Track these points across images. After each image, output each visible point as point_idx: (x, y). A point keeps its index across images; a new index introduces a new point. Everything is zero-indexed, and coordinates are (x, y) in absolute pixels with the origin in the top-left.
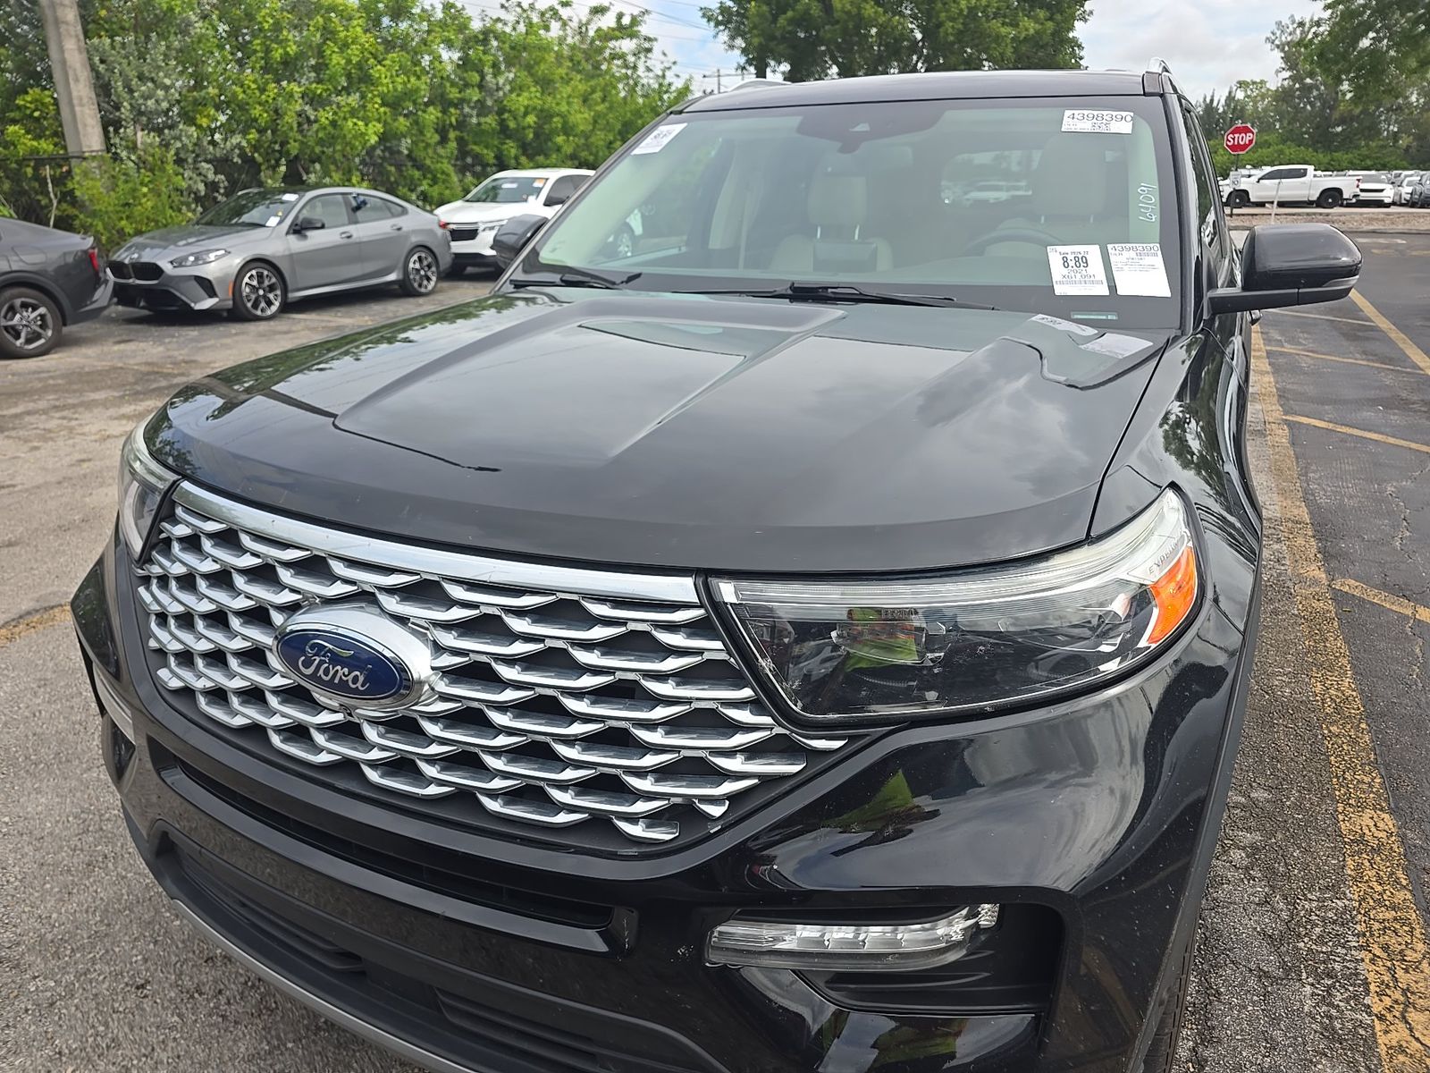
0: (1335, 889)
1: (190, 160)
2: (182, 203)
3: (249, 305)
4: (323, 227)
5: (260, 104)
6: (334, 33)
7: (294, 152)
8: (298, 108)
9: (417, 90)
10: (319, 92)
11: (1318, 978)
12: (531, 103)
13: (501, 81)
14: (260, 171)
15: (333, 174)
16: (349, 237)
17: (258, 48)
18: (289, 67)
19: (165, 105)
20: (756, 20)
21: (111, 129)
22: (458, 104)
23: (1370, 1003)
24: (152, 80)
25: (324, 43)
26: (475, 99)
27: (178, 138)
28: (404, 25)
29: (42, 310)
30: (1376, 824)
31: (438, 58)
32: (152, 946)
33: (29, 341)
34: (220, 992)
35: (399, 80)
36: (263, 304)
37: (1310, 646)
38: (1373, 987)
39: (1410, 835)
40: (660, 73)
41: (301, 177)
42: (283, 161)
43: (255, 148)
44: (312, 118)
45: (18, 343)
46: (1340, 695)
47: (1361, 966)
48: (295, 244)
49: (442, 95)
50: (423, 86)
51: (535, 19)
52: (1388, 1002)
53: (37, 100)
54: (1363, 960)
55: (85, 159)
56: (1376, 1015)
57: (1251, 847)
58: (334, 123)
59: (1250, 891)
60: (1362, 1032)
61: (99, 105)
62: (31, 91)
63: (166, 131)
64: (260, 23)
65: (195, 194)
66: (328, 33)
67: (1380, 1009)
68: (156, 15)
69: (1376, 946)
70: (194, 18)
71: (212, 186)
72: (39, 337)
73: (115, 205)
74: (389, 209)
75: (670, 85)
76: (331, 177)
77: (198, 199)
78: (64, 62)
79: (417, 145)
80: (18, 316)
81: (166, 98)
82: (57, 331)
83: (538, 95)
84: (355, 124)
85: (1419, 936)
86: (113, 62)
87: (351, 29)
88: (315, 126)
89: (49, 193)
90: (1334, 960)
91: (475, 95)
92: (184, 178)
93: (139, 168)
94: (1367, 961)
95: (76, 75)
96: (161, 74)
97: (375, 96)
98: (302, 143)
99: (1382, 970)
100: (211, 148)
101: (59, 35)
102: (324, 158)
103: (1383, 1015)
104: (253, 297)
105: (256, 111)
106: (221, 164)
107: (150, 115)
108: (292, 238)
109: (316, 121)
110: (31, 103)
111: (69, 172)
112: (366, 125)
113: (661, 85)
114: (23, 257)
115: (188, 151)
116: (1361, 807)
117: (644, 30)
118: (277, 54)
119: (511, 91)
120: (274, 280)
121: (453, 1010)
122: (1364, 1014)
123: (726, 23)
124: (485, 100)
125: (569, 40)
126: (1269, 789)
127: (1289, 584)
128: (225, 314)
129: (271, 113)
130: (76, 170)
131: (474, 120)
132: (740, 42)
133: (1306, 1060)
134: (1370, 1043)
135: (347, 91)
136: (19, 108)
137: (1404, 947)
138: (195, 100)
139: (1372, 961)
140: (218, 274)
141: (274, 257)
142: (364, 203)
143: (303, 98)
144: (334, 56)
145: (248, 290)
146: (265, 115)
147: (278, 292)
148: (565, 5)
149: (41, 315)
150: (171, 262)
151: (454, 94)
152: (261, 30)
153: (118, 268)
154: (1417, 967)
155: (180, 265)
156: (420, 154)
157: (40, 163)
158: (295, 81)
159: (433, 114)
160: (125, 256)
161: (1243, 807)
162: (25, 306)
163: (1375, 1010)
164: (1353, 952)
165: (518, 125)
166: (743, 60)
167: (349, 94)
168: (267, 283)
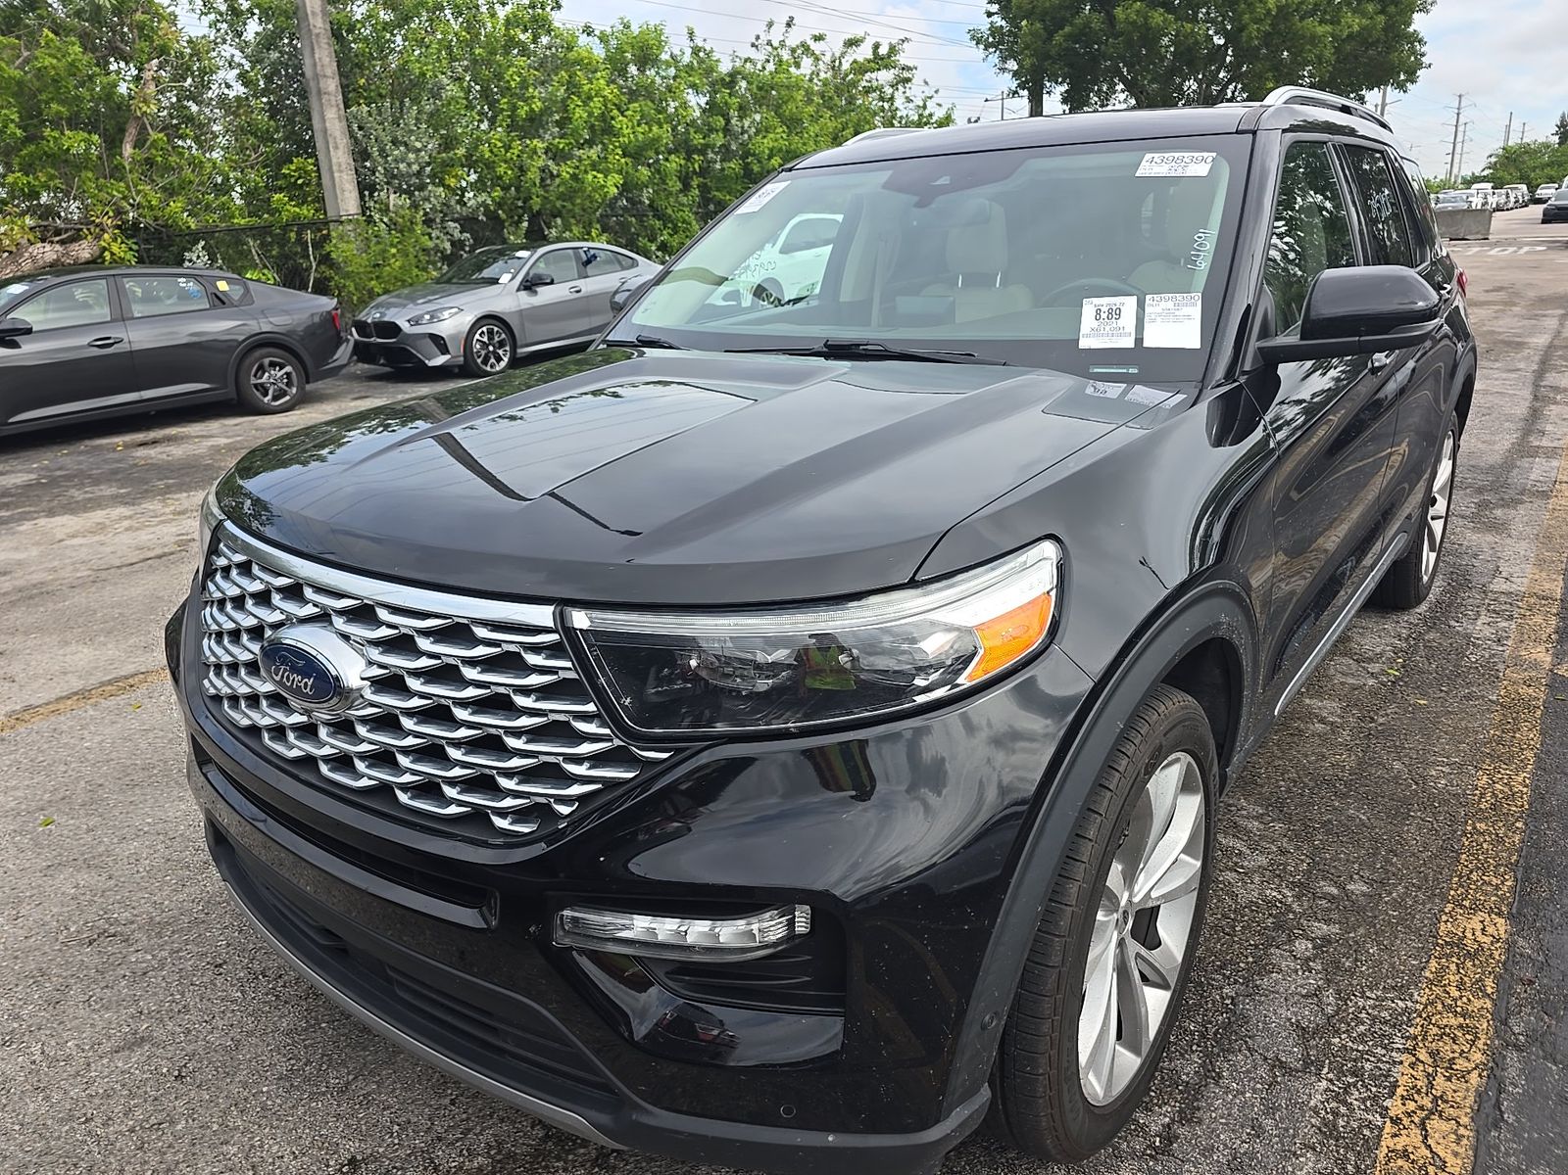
0: (1402, 991)
1: (438, 220)
2: (428, 262)
3: (479, 361)
4: (552, 283)
5: (506, 162)
6: (578, 86)
7: (536, 208)
8: (541, 163)
9: (659, 139)
10: (561, 146)
11: (1341, 1073)
12: (776, 144)
13: (747, 123)
14: (504, 227)
15: (573, 228)
16: (578, 292)
17: (505, 107)
18: (533, 125)
19: (415, 167)
20: (1028, 39)
21: (367, 193)
22: (702, 151)
23: (1389, 1105)
24: (406, 145)
25: (569, 97)
26: (719, 144)
27: (427, 199)
28: (650, 73)
29: (288, 369)
30: (1485, 929)
31: (685, 105)
32: (236, 934)
33: (275, 398)
34: (280, 977)
35: (640, 129)
36: (493, 360)
37: (1494, 735)
38: (1400, 1091)
39: (1521, 942)
40: (921, 104)
41: (543, 231)
42: (526, 217)
43: (500, 205)
44: (555, 172)
45: (266, 400)
46: (1506, 790)
47: (1396, 1070)
48: (526, 300)
49: (686, 141)
50: (665, 134)
51: (786, 55)
52: (1411, 1106)
53: (300, 169)
54: (1401, 1063)
55: (342, 222)
56: (1391, 1118)
57: (1323, 938)
58: (574, 177)
59: (1300, 982)
60: (1366, 1132)
61: (356, 170)
62: (295, 160)
63: (417, 193)
64: (508, 82)
65: (442, 253)
66: (572, 87)
67: (1399, 1112)
68: (410, 80)
69: (1424, 1051)
70: (446, 81)
71: (457, 245)
72: (285, 394)
73: (366, 266)
74: (619, 262)
75: (931, 115)
76: (571, 231)
77: (445, 258)
78: (325, 131)
79: (658, 194)
80: (267, 374)
81: (417, 160)
82: (301, 388)
83: (784, 136)
84: (595, 177)
85: (1481, 1046)
86: (370, 128)
87: (595, 82)
88: (558, 181)
89: (309, 256)
90: (1368, 1060)
91: (718, 139)
92: (431, 238)
93: (390, 230)
94: (1406, 1064)
95: (336, 143)
96: (413, 138)
97: (616, 147)
98: (546, 198)
99: (1420, 1074)
100: (458, 207)
101: (321, 105)
102: (564, 212)
103: (1400, 1119)
104: (483, 353)
105: (501, 169)
106: (468, 223)
107: (401, 176)
108: (523, 294)
109: (558, 176)
110: (295, 171)
111: (329, 235)
112: (606, 177)
113: (921, 115)
114: (271, 320)
115: (436, 211)
116: (1475, 909)
117: (902, 59)
118: (522, 112)
119: (757, 133)
120: (503, 336)
121: (402, 985)
122: (1377, 1116)
123: (995, 45)
124: (730, 144)
125: (822, 75)
126: (1370, 883)
127: (1501, 667)
128: (457, 370)
129: (516, 170)
130: (333, 234)
131: (718, 166)
132: (1012, 65)
133: (1289, 1151)
134: (1371, 1145)
135: (590, 143)
136: (285, 176)
137: (1457, 1055)
138: (444, 161)
139: (1412, 1066)
140: (452, 332)
141: (503, 313)
142: (595, 257)
143: (546, 153)
144: (577, 110)
145: (478, 346)
146: (510, 172)
147: (508, 348)
148: (818, 38)
149: (286, 373)
150: (409, 321)
151: (698, 140)
152: (509, 89)
153: (362, 327)
154: (1463, 1077)
155: (417, 324)
156: (661, 203)
157: (302, 227)
158: (540, 137)
159: (675, 163)
160: (371, 315)
161: (1331, 898)
162: (273, 365)
163: (1392, 1113)
164: (1394, 1054)
165: (762, 168)
166: (1014, 84)
167: (591, 147)
168: (496, 339)
